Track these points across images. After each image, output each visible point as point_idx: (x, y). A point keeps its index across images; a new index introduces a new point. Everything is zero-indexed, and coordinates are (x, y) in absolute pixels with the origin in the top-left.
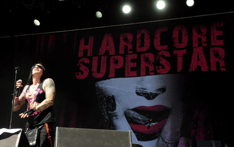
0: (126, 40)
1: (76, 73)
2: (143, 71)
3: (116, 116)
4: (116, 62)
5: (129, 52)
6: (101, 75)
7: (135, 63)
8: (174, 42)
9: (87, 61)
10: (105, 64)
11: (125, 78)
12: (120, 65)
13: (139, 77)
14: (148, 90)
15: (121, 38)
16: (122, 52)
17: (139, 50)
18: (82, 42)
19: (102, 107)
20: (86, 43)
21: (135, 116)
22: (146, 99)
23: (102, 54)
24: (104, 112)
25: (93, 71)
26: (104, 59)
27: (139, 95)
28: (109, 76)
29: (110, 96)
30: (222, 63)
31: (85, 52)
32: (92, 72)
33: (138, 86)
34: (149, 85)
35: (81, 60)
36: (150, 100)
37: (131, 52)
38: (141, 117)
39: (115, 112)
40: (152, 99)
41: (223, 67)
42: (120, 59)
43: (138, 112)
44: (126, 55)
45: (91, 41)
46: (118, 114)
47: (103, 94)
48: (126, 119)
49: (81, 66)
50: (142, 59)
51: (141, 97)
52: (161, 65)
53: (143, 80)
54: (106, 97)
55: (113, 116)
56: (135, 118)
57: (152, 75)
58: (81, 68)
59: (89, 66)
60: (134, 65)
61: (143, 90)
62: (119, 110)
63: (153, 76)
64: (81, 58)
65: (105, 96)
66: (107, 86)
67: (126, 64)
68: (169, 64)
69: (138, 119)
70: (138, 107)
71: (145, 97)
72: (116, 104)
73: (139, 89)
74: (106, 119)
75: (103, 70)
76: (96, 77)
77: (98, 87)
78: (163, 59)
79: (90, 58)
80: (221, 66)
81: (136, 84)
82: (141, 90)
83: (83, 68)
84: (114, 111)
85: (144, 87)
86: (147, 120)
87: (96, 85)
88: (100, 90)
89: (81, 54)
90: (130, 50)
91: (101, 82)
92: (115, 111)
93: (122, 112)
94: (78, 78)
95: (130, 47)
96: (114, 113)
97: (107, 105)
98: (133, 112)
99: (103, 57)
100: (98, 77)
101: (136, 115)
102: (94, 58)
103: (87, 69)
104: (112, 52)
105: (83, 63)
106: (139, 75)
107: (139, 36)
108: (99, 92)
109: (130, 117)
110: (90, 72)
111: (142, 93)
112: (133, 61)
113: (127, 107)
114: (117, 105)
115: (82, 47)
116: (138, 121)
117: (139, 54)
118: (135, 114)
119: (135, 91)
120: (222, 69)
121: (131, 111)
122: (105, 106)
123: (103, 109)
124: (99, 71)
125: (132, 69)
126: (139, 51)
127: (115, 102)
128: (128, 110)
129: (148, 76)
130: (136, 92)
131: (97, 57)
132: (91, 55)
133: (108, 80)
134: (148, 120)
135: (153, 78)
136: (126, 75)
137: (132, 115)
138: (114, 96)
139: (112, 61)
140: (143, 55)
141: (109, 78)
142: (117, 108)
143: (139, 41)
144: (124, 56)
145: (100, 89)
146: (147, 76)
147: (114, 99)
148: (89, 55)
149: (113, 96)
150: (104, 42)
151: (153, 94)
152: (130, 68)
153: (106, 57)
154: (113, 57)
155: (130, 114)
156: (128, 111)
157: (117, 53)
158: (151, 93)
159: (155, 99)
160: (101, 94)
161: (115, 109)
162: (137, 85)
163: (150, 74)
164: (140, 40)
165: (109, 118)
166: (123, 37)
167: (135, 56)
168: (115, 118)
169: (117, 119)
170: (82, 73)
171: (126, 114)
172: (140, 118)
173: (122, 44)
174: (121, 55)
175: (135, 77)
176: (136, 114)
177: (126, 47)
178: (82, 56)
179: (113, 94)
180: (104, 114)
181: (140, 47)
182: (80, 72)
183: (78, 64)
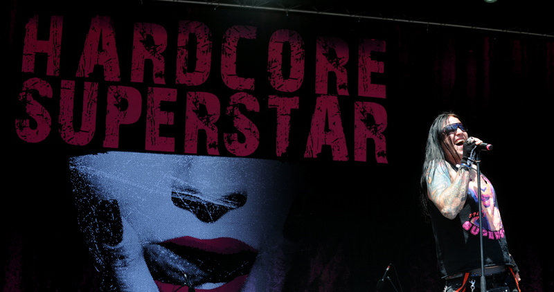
0: (149, 43)
1: (17, 121)
2: (191, 140)
3: (122, 258)
4: (123, 105)
5: (158, 81)
6: (82, 139)
7: (172, 115)
8: (270, 74)
9: (46, 90)
10: (95, 106)
11: (146, 154)
12: (132, 116)
13: (180, 156)
14: (201, 194)
15: (137, 36)
16: (137, 76)
17: (182, 78)
18: (32, 28)
19: (88, 232)
20: (43, 35)
21: (171, 263)
22: (197, 219)
23: (87, 76)
24: (92, 245)
25: (62, 123)
26: (91, 89)
27: (181, 207)
28: (106, 144)
29: (107, 202)
30: (381, 145)
31: (41, 59)
32: (61, 126)
33: (179, 180)
34: (204, 182)
35: (28, 84)
36: (208, 222)
37: (162, 81)
38: (185, 267)
39: (121, 248)
40: (211, 221)
41: (381, 154)
42: (134, 96)
43: (176, 253)
44: (149, 88)
45: (57, 30)
46: (127, 253)
47: (91, 195)
48: (149, 266)
49: (29, 102)
50: (190, 106)
51: (185, 212)
52: (235, 130)
53: (189, 165)
54: (97, 203)
55: (115, 258)
56: (169, 267)
57: (212, 156)
58: (29, 109)
59: (52, 105)
60: (169, 118)
61: (190, 194)
62: (131, 242)
63: (215, 158)
64: (29, 76)
65: (95, 201)
66: (98, 173)
67: (149, 113)
68: (257, 131)
69: (176, 270)
70: (176, 239)
71: (194, 213)
72: (123, 224)
73: (181, 189)
74: (98, 266)
75: (89, 123)
76: (70, 143)
77: (76, 171)
78: (242, 117)
79: (55, 83)
80: (377, 150)
81: (174, 176)
82: (186, 193)
83: (34, 109)
84: (117, 244)
85: (193, 187)
86: (199, 275)
87: (72, 165)
89: (28, 65)
90: (159, 75)
91: (83, 157)
92: (121, 245)
93: (139, 249)
94: (23, 138)
95: (159, 65)
96: (117, 251)
97: (101, 227)
98: (164, 251)
99: (87, 85)
100: (76, 144)
101: (172, 259)
102: (63, 83)
103: (47, 114)
104: (112, 74)
105: (35, 94)
106: (179, 150)
107: (182, 40)
108: (78, 186)
109: (157, 263)
110: (56, 126)
111: (188, 202)
112: (165, 106)
113: (149, 236)
114: (124, 228)
115: (32, 44)
116: (176, 275)
117: (183, 90)
118: (168, 255)
119: (170, 194)
120: (381, 160)
121: (159, 246)
122: (94, 229)
123: (90, 237)
124: (77, 126)
125: (165, 131)
126: (181, 83)
127: (120, 219)
128: (154, 243)
129: (204, 157)
130: (172, 198)
131: (74, 82)
132: (57, 74)
133: (102, 154)
134: (202, 276)
135: (215, 164)
136: (148, 146)
137: (161, 257)
138: (117, 204)
139: (111, 100)
140: (193, 94)
141: (104, 150)
142: (125, 236)
143: (182, 54)
144: (144, 88)
145: (80, 179)
146: (201, 157)
147: (119, 212)
148: (51, 71)
149: (115, 202)
150: (92, 38)
151: (216, 207)
152: (157, 127)
153: (96, 86)
154: (114, 88)
155: (157, 255)
156: (152, 246)
157: (125, 79)
158: (209, 204)
159: (219, 220)
160: (85, 194)
161: (120, 240)
162: (175, 179)
163: (209, 151)
164: (185, 50)
165: (105, 261)
166: (142, 34)
167: (172, 95)
168: (119, 262)
169: (125, 266)
170: (33, 125)
171: (148, 255)
172: (181, 268)
173: (139, 54)
174: (136, 85)
175: (171, 153)
176: (172, 256)
177: (148, 64)
178: (32, 71)
179: (116, 196)
180: (93, 251)
181: (185, 72)
182: (28, 121)
183: (21, 95)
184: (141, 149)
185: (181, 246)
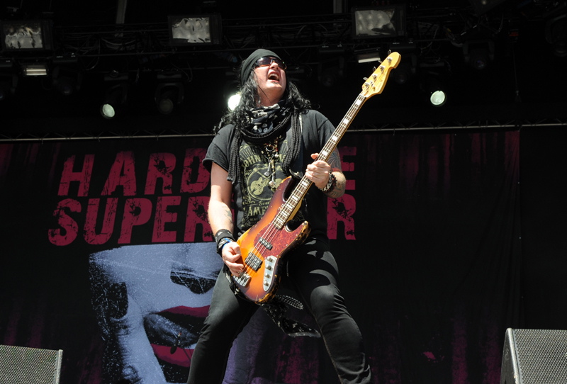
0: (161, 166)
1: (50, 231)
2: (190, 232)
3: (125, 327)
4: (137, 211)
5: (165, 192)
6: (102, 239)
7: (175, 215)
9: (76, 207)
10: (114, 215)
11: (152, 245)
12: (143, 218)
13: (180, 245)
14: (195, 272)
15: (152, 163)
16: (150, 190)
17: (185, 188)
18: (69, 164)
19: (99, 309)
20: (77, 168)
21: (166, 328)
22: (190, 292)
23: (109, 194)
24: (101, 320)
25: (87, 229)
26: (112, 204)
27: (178, 283)
28: (120, 241)
29: (117, 285)
30: (350, 225)
31: (74, 186)
32: (85, 232)
33: (178, 262)
34: (198, 263)
35: (63, 203)
36: (199, 293)
37: (170, 192)
38: (177, 331)
39: (125, 320)
40: (202, 293)
41: (350, 233)
42: (146, 205)
43: (171, 320)
44: (159, 198)
45: (89, 164)
46: (129, 323)
47: (104, 280)
48: (147, 333)
49: (61, 217)
50: (191, 207)
51: (181, 286)
53: (187, 251)
54: (109, 286)
55: (119, 328)
56: (164, 332)
57: (207, 242)
58: (61, 221)
59: (80, 218)
60: (173, 218)
61: (186, 272)
62: (134, 315)
63: (209, 243)
64: (64, 197)
65: (107, 285)
66: (112, 263)
67: (157, 214)
69: (170, 334)
70: (172, 309)
71: (189, 287)
72: (129, 301)
73: (179, 269)
74: (105, 336)
75: (108, 228)
76: (92, 243)
77: (94, 263)
79: (84, 202)
80: (346, 229)
81: (174, 260)
82: (183, 272)
83: (65, 221)
84: (122, 316)
85: (189, 267)
86: (189, 337)
87: (91, 259)
88: (99, 272)
89: (63, 190)
90: (168, 188)
91: (100, 253)
92: (125, 317)
93: (140, 319)
94: (53, 243)
95: (168, 181)
96: (122, 322)
97: (110, 303)
98: (160, 319)
99: (109, 200)
100: (96, 244)
101: (168, 325)
102: (90, 201)
103: (75, 224)
104: (130, 190)
105: (67, 210)
106: (180, 240)
107: (188, 162)
108: (94, 275)
109: (154, 329)
110: (81, 232)
111: (184, 279)
112: (170, 209)
113: (149, 308)
114: (129, 304)
115: (68, 175)
116: (170, 339)
117: (185, 197)
118: (164, 322)
119: (170, 273)
120: (349, 237)
121: (157, 316)
122: (104, 307)
123: (100, 313)
124: (98, 230)
125: (168, 227)
126: (185, 191)
127: (126, 297)
128: (152, 313)
129: (200, 244)
130: (171, 276)
131: (99, 200)
132: (86, 195)
133: (116, 249)
134: (191, 338)
135: (208, 249)
136: (154, 238)
137: (159, 324)
138: (125, 285)
139: (127, 208)
140: (193, 198)
141: (118, 246)
142: (130, 310)
143: (187, 171)
144: (154, 199)
145: (97, 269)
146: (197, 244)
147: (126, 292)
148: (81, 193)
149: (124, 284)
150: (116, 167)
151: (207, 281)
152: (163, 224)
153: (116, 200)
154: (131, 200)
155: (154, 323)
156: (151, 316)
157: (140, 193)
158: (201, 279)
159: (209, 292)
160: (99, 280)
161: (125, 313)
162: (174, 262)
163: (204, 238)
164: (189, 169)
165: (111, 331)
166: (156, 161)
167: (177, 201)
168: (122, 331)
169: (127, 334)
170: (63, 232)
171: (147, 324)
172: (174, 332)
173: (153, 174)
174: (148, 197)
175: (173, 243)
176: (167, 322)
177: (159, 182)
178: (66, 194)
179: (124, 279)
180: (102, 324)
181: (188, 183)
182: (59, 230)
183: (55, 211)
184: (149, 242)
185: (175, 315)
